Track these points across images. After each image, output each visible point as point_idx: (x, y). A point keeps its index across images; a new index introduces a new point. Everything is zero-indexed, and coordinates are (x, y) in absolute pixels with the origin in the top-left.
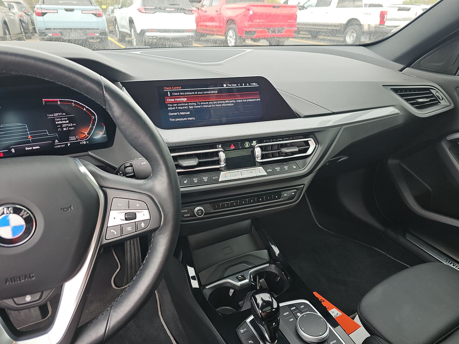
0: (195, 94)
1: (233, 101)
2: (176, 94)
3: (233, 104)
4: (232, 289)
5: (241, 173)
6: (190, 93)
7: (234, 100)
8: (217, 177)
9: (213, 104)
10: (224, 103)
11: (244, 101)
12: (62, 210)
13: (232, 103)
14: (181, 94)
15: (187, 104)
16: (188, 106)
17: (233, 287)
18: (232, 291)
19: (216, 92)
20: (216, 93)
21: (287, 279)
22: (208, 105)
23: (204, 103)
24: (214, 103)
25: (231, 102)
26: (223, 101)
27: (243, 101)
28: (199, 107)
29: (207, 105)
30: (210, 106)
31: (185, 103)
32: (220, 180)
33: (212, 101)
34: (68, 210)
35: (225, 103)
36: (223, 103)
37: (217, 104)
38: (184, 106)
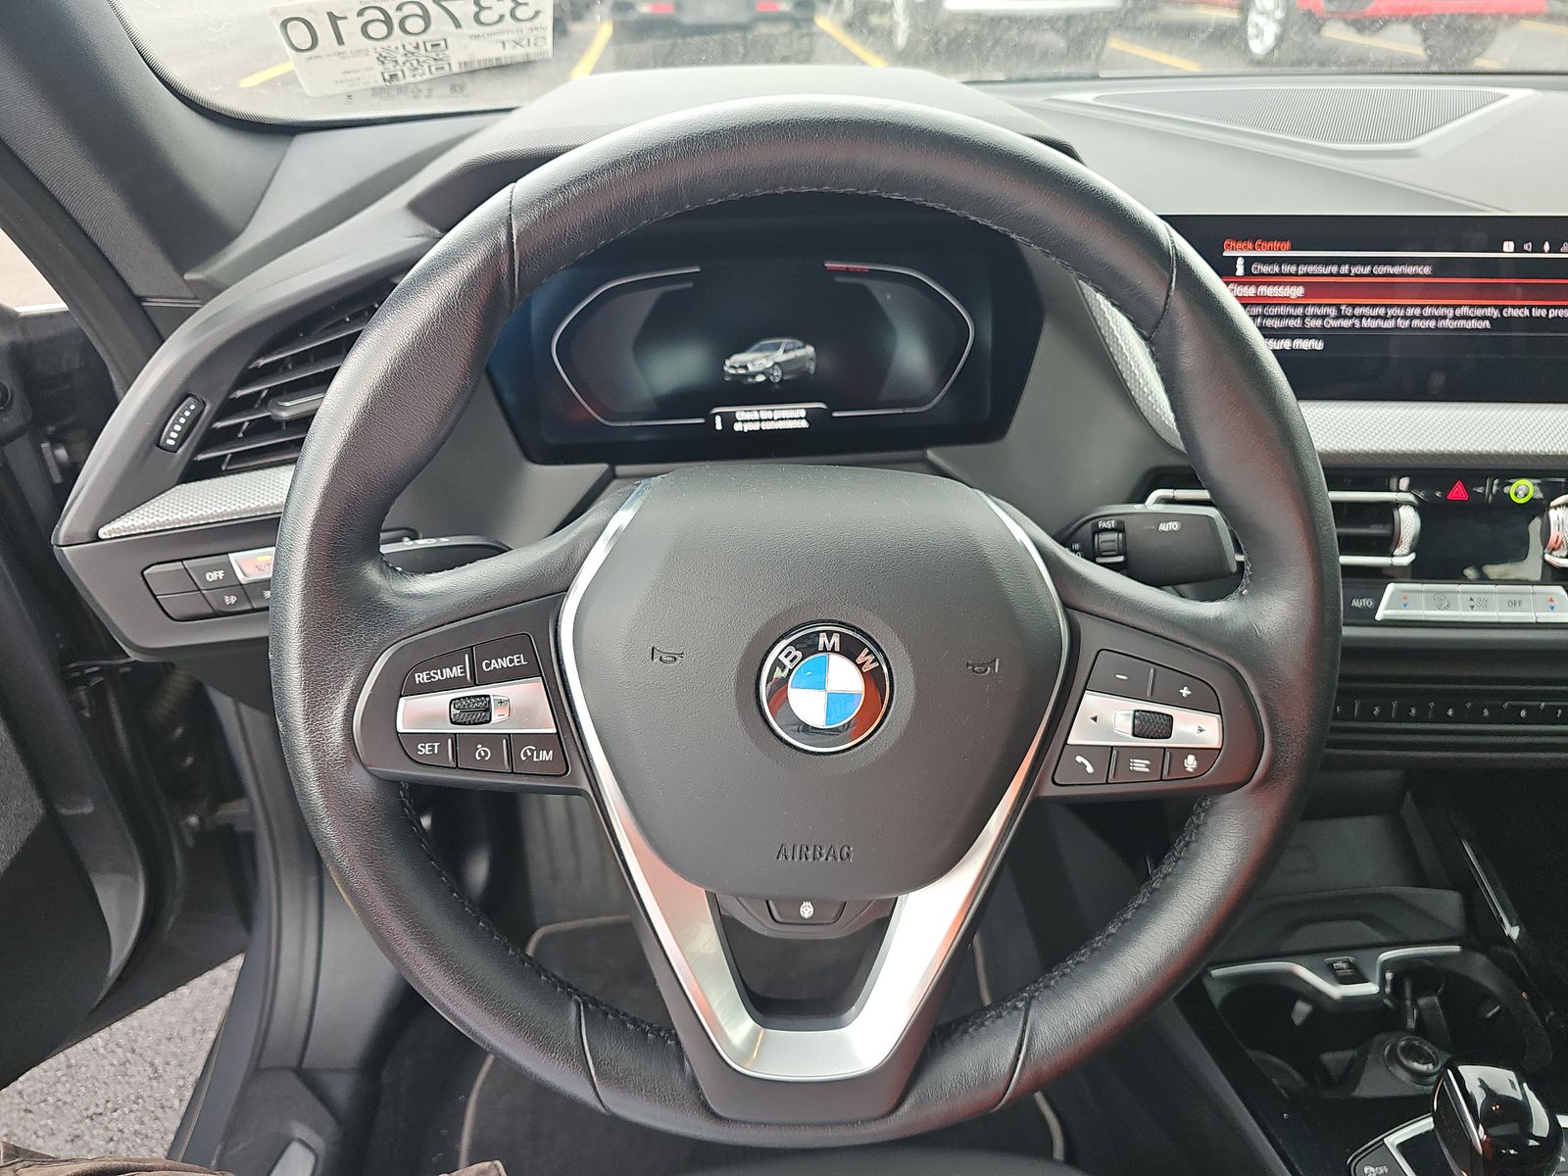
0: (1339, 275)
1: (1489, 312)
2: (1266, 269)
3: (1487, 324)
4: (1306, 1000)
5: (1472, 599)
6: (1321, 269)
7: (1496, 307)
8: (1368, 602)
9: (1405, 317)
10: (1451, 315)
11: (1536, 313)
12: (970, 667)
13: (1484, 318)
14: (1286, 269)
15: (1299, 311)
16: (1304, 317)
17: (1314, 996)
18: (1302, 1009)
19: (1427, 270)
20: (1425, 276)
21: (1543, 1020)
22: (1385, 318)
23: (1367, 311)
24: (1410, 312)
25: (1479, 312)
26: (1447, 306)
27: (1531, 312)
28: (1346, 323)
29: (1377, 317)
30: (1390, 324)
31: (1296, 305)
32: (1379, 617)
33: (1400, 306)
34: (986, 670)
35: (1455, 318)
36: (1445, 317)
37: (1421, 317)
38: (1290, 316)
